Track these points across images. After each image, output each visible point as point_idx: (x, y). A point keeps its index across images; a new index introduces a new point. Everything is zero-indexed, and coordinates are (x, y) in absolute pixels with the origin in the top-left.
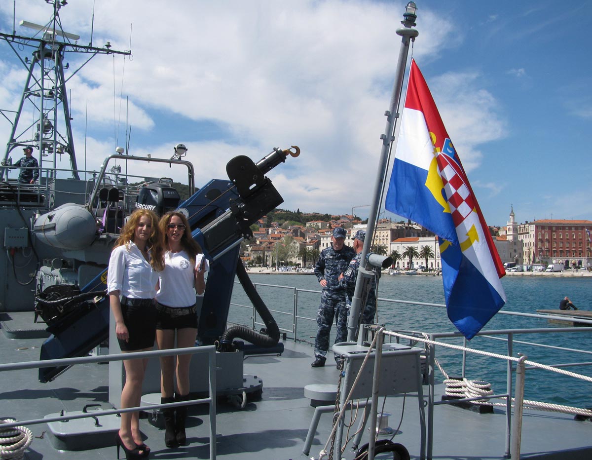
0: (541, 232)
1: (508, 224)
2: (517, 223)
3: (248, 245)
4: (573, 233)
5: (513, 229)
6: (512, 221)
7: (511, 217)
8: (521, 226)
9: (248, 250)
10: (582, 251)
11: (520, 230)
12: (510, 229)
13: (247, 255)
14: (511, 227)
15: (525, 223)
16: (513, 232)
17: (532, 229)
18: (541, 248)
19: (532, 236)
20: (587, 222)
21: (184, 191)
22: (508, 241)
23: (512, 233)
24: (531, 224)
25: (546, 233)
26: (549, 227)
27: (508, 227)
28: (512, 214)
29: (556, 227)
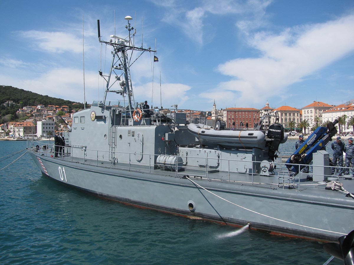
0: (230, 114)
1: (212, 110)
2: (217, 110)
3: (61, 124)
4: (247, 115)
6: (215, 109)
8: (219, 111)
9: (60, 127)
10: (251, 125)
11: (218, 114)
12: (213, 113)
13: (60, 130)
14: (214, 112)
15: (221, 110)
17: (225, 113)
19: (225, 117)
21: (15, 91)
22: (213, 119)
23: (215, 115)
24: (224, 110)
25: (232, 115)
26: (234, 112)
27: (212, 112)
28: (215, 105)
29: (238, 112)
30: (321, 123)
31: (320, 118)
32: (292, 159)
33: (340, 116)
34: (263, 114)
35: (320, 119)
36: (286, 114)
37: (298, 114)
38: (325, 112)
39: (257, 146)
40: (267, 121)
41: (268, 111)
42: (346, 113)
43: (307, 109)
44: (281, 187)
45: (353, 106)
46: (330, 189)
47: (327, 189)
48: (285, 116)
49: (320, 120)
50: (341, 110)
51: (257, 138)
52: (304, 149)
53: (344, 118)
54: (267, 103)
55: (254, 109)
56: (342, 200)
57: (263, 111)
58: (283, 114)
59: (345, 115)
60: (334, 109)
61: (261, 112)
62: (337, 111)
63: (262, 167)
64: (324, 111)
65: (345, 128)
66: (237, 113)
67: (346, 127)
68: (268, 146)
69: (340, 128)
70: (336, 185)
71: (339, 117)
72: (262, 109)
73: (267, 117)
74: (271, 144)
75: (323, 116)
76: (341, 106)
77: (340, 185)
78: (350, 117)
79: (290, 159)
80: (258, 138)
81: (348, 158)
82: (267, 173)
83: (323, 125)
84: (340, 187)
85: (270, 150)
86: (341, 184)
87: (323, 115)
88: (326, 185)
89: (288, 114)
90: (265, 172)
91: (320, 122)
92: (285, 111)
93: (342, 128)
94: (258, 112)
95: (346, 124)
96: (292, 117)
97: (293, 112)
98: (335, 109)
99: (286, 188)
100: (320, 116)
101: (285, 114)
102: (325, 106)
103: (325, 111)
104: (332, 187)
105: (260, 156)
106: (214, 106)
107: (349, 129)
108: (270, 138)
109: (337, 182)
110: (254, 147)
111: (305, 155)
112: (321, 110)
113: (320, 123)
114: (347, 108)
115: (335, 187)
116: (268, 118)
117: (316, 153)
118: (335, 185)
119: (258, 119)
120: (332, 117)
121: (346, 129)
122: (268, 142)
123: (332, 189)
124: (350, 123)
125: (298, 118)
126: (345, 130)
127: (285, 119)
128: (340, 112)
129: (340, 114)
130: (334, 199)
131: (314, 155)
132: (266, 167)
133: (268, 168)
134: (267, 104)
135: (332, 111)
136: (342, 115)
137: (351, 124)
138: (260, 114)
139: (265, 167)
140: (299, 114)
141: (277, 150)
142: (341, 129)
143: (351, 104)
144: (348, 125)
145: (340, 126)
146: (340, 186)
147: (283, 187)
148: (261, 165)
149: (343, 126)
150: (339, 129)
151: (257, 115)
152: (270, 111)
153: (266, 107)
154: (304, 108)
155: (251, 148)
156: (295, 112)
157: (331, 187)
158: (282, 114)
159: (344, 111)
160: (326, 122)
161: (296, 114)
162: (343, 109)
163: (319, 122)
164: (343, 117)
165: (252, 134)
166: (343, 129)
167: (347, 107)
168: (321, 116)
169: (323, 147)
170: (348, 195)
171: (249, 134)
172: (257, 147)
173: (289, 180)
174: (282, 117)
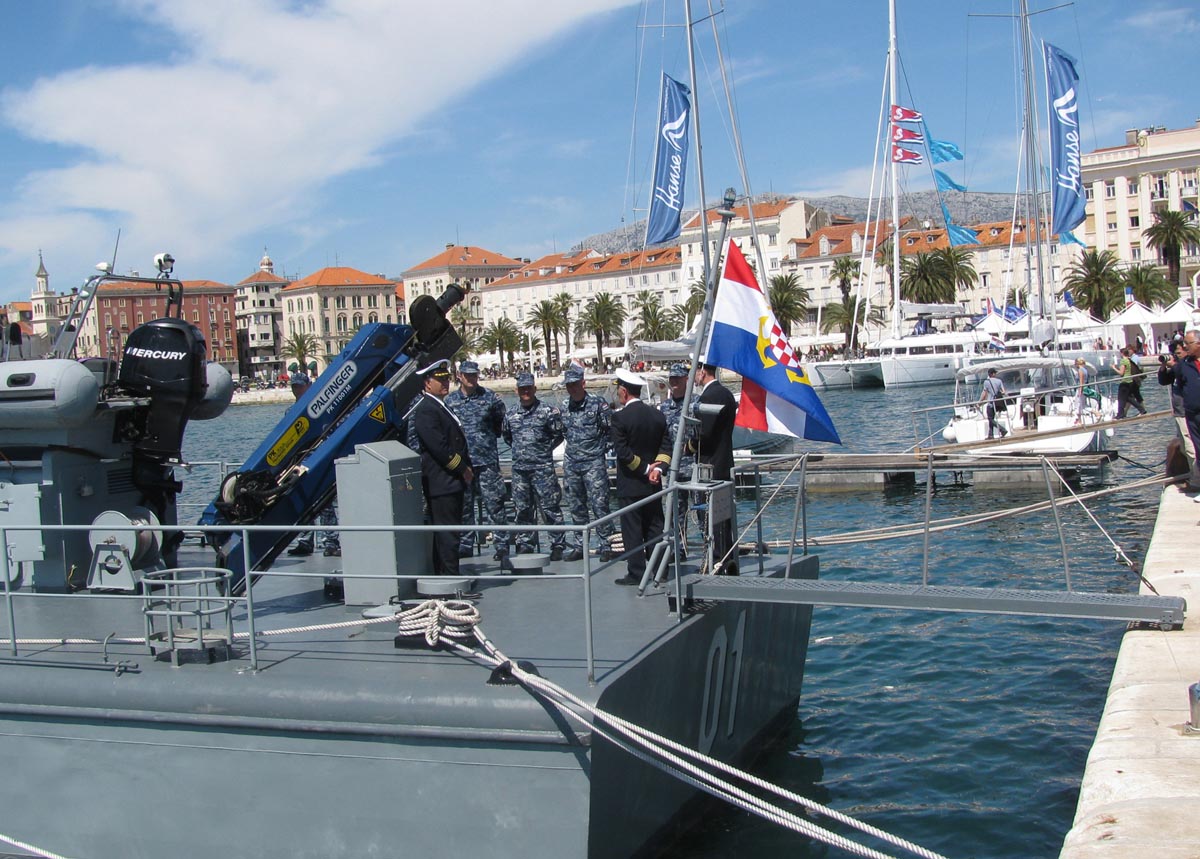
0: (110, 310)
1: (34, 297)
2: (54, 293)
5: (47, 307)
6: (43, 289)
7: (39, 279)
8: (63, 300)
11: (61, 309)
12: (39, 308)
14: (42, 303)
15: (71, 292)
16: (47, 315)
17: (89, 305)
18: (113, 348)
19: (90, 320)
20: (210, 286)
22: (37, 335)
23: (44, 318)
25: (123, 313)
26: (127, 298)
27: (35, 303)
28: (42, 273)
29: (143, 298)
30: (480, 330)
31: (474, 308)
32: (227, 497)
33: (546, 298)
34: (248, 304)
35: (475, 316)
36: (340, 300)
37: (388, 298)
38: (491, 284)
39: (62, 440)
40: (269, 329)
41: (267, 290)
42: (570, 288)
43: (421, 274)
44: (165, 657)
45: (594, 259)
46: (416, 642)
47: (403, 642)
48: (338, 306)
49: (473, 318)
50: (551, 277)
51: (52, 397)
52: (296, 438)
53: (564, 305)
54: (265, 258)
55: (211, 286)
56: (473, 701)
57: (248, 291)
58: (331, 301)
59: (565, 296)
60: (526, 274)
61: (239, 295)
62: (535, 280)
63: (99, 548)
64: (487, 282)
65: (568, 344)
66: (140, 304)
67: (571, 341)
68: (125, 435)
69: (548, 346)
70: (447, 618)
71: (542, 302)
72: (246, 282)
73: (266, 316)
74: (140, 426)
75: (484, 303)
76: (550, 262)
77: (469, 618)
78: (585, 303)
79: (220, 498)
80: (61, 399)
81: (519, 472)
82: (125, 580)
83: (487, 337)
84: (467, 627)
85: (137, 457)
86: (472, 613)
87: (486, 297)
88: (398, 621)
89: (349, 301)
90: (113, 571)
91: (473, 327)
92: (336, 287)
93: (557, 345)
94: (227, 295)
95: (572, 327)
96: (365, 312)
97: (370, 292)
98: (530, 274)
99: (186, 657)
100: (472, 304)
101: (338, 302)
102: (491, 263)
103: (492, 280)
104: (427, 632)
105: (87, 491)
106: (39, 276)
107: (583, 347)
108: (131, 394)
109: (449, 606)
110: (52, 448)
111: (296, 472)
112: (477, 280)
113: (475, 330)
114: (574, 268)
115: (445, 631)
116: (270, 317)
117: (351, 458)
118: (443, 621)
119: (230, 325)
120: (519, 303)
121: (572, 347)
122: (123, 415)
123: (430, 642)
124: (586, 323)
125: (388, 312)
126: (568, 352)
127: (339, 320)
128: (548, 283)
129: (549, 292)
130: (430, 700)
131: (342, 466)
132: (117, 548)
133: (126, 553)
134: (266, 261)
135: (517, 280)
136: (554, 296)
137: (591, 328)
138: (239, 305)
139: (110, 546)
140: (392, 298)
141: (178, 455)
142: (553, 349)
143: (587, 253)
144: (580, 330)
145: (548, 340)
146: (468, 624)
147: (174, 656)
148: (95, 540)
149: (561, 338)
150: (545, 348)
151: (223, 307)
152: (278, 290)
153: (261, 274)
154: (409, 275)
155: (35, 453)
156: (374, 292)
157: (423, 635)
158: (326, 299)
159: (562, 279)
160: (497, 325)
161: (381, 299)
162: (559, 270)
163: (470, 325)
164: (560, 303)
165: (26, 379)
166: (562, 350)
167: (571, 264)
168: (479, 303)
169: (391, 425)
170: (502, 675)
171: (15, 380)
172: (65, 444)
173: (201, 615)
174: (327, 314)
